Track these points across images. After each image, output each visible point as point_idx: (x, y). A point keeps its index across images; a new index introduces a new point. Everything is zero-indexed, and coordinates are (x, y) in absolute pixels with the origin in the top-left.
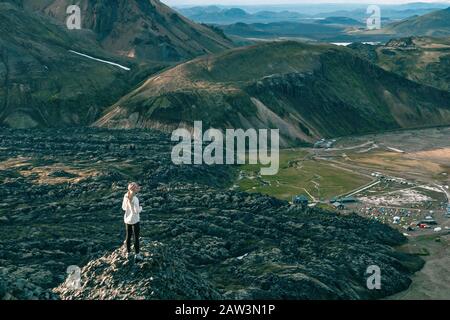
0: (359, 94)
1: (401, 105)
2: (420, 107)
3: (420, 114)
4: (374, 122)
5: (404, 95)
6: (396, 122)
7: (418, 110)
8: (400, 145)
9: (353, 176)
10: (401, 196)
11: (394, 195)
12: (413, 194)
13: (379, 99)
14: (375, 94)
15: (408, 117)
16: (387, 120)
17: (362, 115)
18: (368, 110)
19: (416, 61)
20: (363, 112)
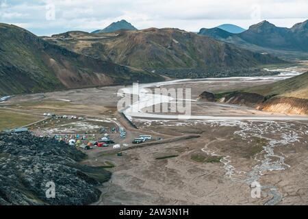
0: (29, 61)
1: (65, 70)
2: (81, 72)
3: (81, 77)
4: (43, 84)
5: (66, 63)
6: (61, 84)
7: (79, 74)
8: (67, 97)
9: (26, 117)
10: (73, 127)
11: (67, 127)
12: (84, 125)
13: (46, 66)
14: (43, 62)
15: (71, 80)
16: (54, 82)
17: (32, 78)
18: (37, 74)
19: (73, 47)
20: (33, 75)
